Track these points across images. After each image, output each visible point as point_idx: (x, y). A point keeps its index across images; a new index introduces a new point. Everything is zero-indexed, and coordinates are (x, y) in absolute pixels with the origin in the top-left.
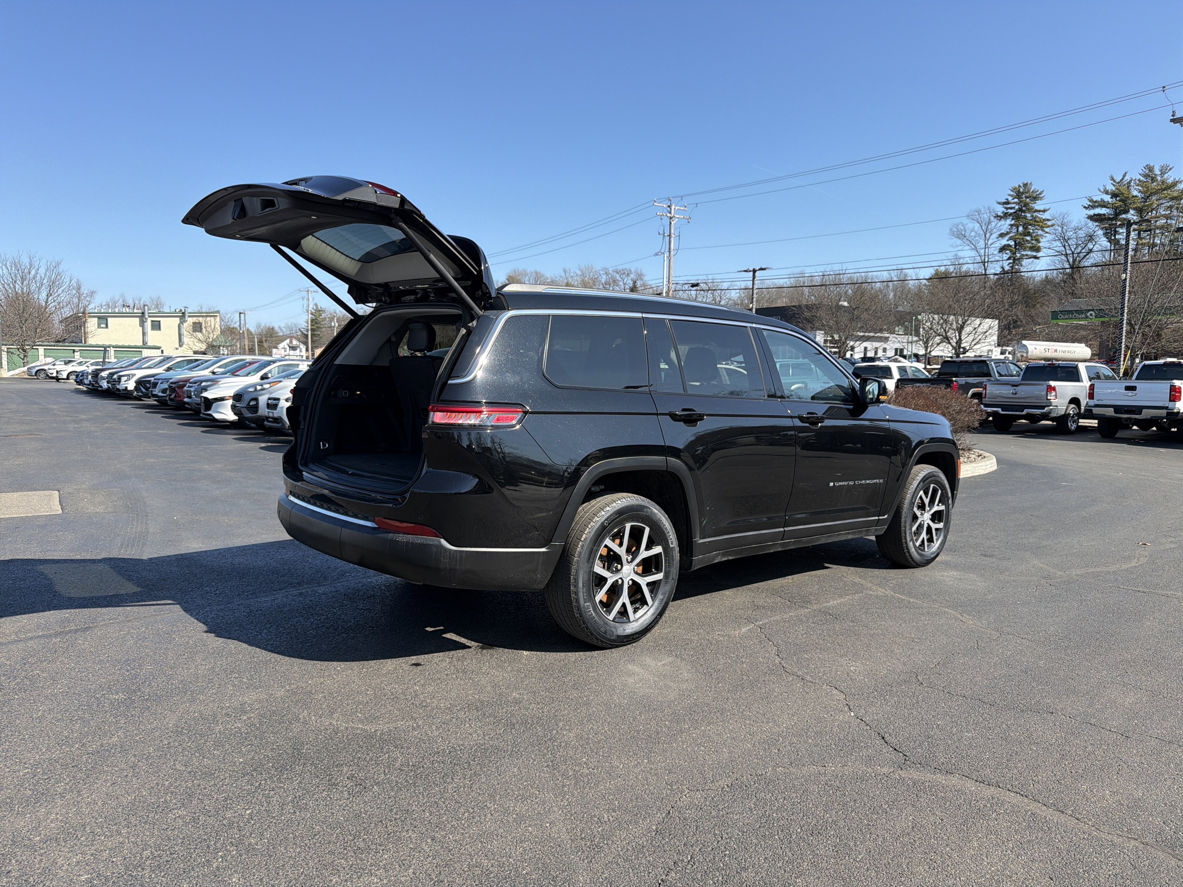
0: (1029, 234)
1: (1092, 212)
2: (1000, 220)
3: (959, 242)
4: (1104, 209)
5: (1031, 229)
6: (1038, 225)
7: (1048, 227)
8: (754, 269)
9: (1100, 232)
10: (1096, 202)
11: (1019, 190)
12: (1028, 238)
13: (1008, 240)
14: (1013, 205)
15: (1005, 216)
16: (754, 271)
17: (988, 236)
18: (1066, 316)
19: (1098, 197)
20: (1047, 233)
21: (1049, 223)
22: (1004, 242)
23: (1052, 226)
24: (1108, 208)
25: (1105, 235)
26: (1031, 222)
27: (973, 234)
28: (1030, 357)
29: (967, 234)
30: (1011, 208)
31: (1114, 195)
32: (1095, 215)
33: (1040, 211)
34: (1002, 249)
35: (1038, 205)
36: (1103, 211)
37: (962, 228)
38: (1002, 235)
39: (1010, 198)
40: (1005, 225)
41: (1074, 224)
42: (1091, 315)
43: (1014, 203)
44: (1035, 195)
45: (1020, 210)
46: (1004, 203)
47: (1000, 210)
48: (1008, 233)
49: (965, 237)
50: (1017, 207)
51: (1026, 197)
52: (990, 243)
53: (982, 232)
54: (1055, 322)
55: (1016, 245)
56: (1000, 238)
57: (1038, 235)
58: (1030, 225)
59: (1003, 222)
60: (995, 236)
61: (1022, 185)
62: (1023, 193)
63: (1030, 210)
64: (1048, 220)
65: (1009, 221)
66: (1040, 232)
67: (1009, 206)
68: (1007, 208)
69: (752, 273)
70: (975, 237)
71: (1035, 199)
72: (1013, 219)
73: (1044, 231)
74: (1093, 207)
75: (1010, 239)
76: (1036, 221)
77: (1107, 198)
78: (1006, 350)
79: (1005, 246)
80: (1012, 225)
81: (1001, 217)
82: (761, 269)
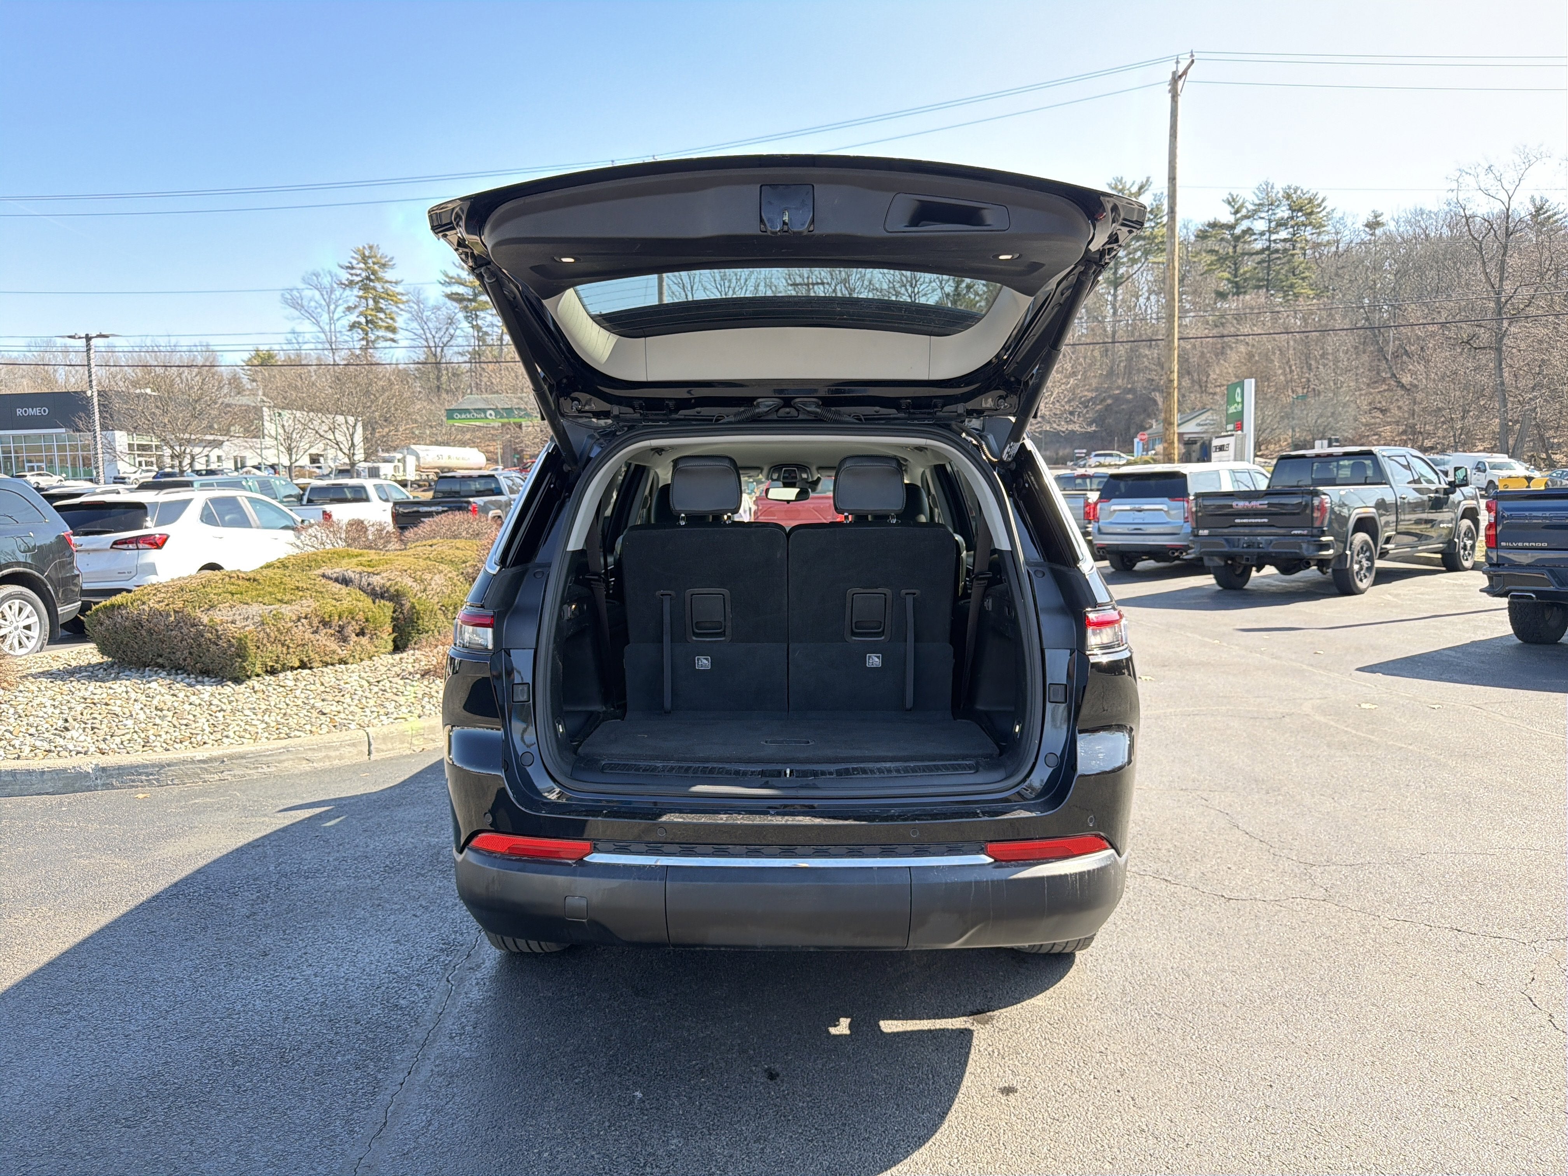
0: (381, 310)
1: (448, 290)
2: (344, 289)
3: (296, 313)
4: (462, 287)
5: (383, 304)
6: (392, 300)
7: (403, 303)
8: (87, 335)
9: (461, 315)
10: (452, 278)
11: (364, 254)
12: (382, 315)
13: (358, 317)
14: (358, 272)
15: (351, 284)
16: (88, 338)
17: (332, 307)
18: (463, 416)
20: (402, 310)
21: (404, 298)
22: (353, 318)
23: (407, 302)
24: (467, 286)
25: (466, 317)
26: (383, 295)
27: (313, 304)
28: (422, 466)
29: (305, 303)
30: (357, 275)
32: (452, 294)
33: (391, 282)
34: (353, 326)
35: (389, 275)
36: (461, 290)
37: (298, 295)
38: (349, 309)
39: (354, 262)
40: (352, 296)
41: (431, 302)
42: (491, 415)
43: (361, 269)
44: (383, 261)
45: (368, 278)
46: (348, 268)
47: (344, 276)
48: (356, 307)
49: (303, 307)
50: (364, 274)
51: (374, 263)
52: (336, 317)
53: (324, 303)
54: (451, 422)
55: (367, 322)
56: (347, 313)
57: (392, 312)
58: (383, 298)
59: (348, 292)
60: (341, 309)
61: (366, 246)
62: (369, 257)
63: (379, 279)
64: (402, 294)
65: (356, 292)
66: (394, 309)
67: (353, 272)
68: (352, 275)
69: (84, 340)
70: (316, 308)
71: (384, 266)
72: (360, 289)
73: (398, 307)
74: (450, 284)
75: (361, 314)
76: (388, 295)
78: (394, 457)
79: (355, 322)
80: (360, 297)
81: (347, 286)
82: (100, 336)
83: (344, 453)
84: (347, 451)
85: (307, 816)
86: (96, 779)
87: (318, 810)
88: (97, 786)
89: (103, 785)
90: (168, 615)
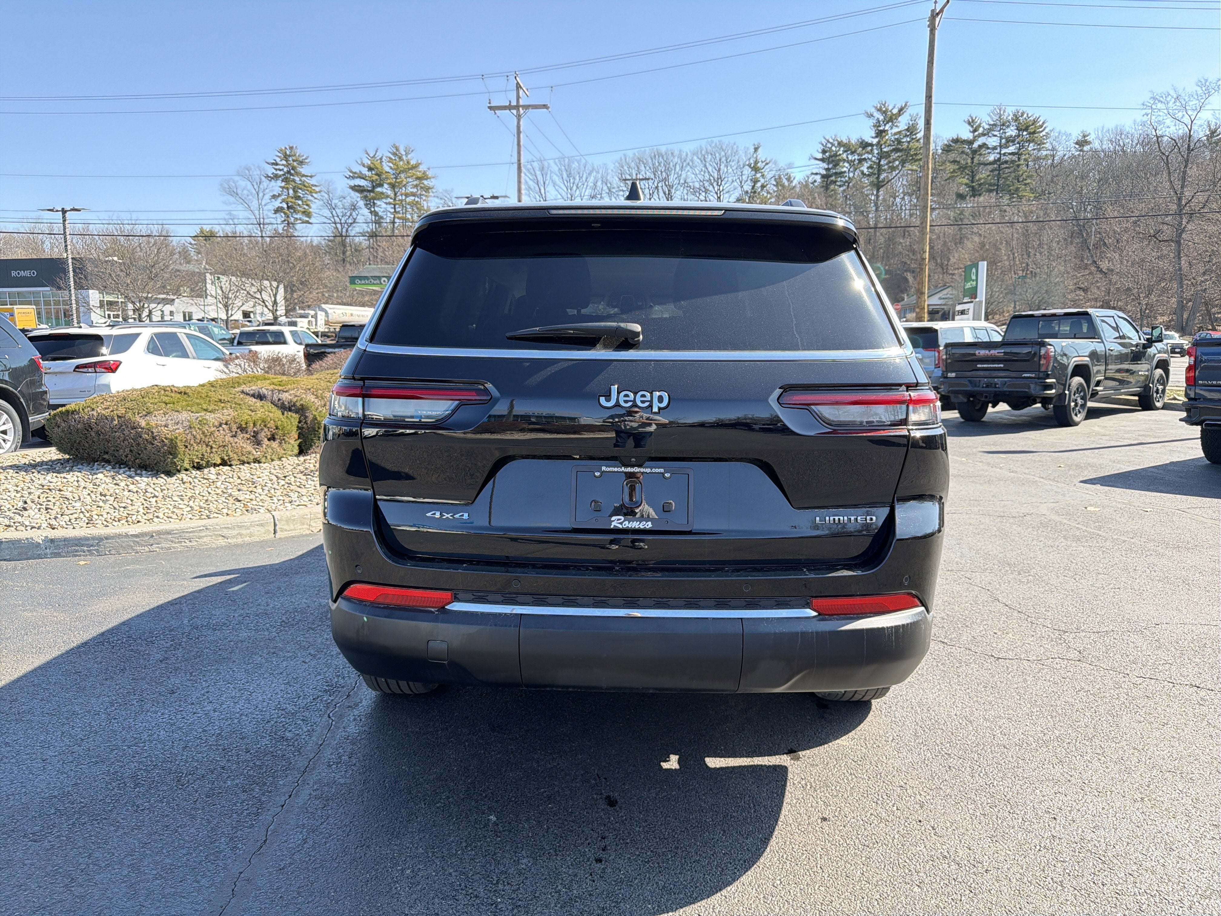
0: (298, 198)
1: (353, 182)
2: (270, 181)
3: (232, 199)
4: (363, 180)
5: (300, 193)
6: (308, 190)
7: (316, 193)
8: (63, 209)
9: (361, 203)
10: (355, 173)
11: (286, 153)
12: (300, 202)
13: (281, 203)
14: (281, 167)
15: (276, 177)
16: (64, 212)
17: (261, 195)
18: (363, 282)
19: (357, 169)
20: (316, 198)
21: (317, 189)
22: (277, 204)
23: (320, 192)
24: (366, 180)
25: (366, 205)
26: (300, 186)
27: (245, 192)
28: (330, 321)
29: (239, 192)
30: (280, 170)
31: (370, 169)
32: (355, 186)
33: (307, 176)
34: (278, 210)
35: (303, 170)
36: (362, 183)
37: (234, 185)
38: (274, 197)
39: (278, 160)
40: (276, 186)
41: (339, 193)
42: (384, 281)
43: (283, 165)
44: (301, 159)
45: (289, 172)
46: (273, 164)
47: (270, 170)
48: (279, 195)
49: (237, 194)
50: (285, 169)
51: (294, 161)
52: (263, 203)
53: (254, 192)
54: (353, 286)
55: (288, 207)
56: (273, 200)
57: (308, 200)
58: (300, 189)
59: (273, 183)
60: (267, 197)
61: (288, 147)
62: (290, 156)
63: (298, 174)
64: (316, 186)
65: (280, 183)
66: (310, 198)
67: (277, 167)
68: (276, 170)
69: (61, 213)
70: (248, 196)
71: (301, 163)
72: (282, 181)
73: (312, 196)
74: (353, 178)
75: (283, 201)
76: (305, 186)
77: (365, 171)
78: (309, 314)
79: (278, 207)
80: (282, 188)
81: (272, 178)
82: (74, 210)
83: (269, 309)
84: (271, 308)
85: (219, 581)
86: (46, 549)
87: (228, 577)
88: (46, 554)
89: (51, 554)
90: (113, 419)
